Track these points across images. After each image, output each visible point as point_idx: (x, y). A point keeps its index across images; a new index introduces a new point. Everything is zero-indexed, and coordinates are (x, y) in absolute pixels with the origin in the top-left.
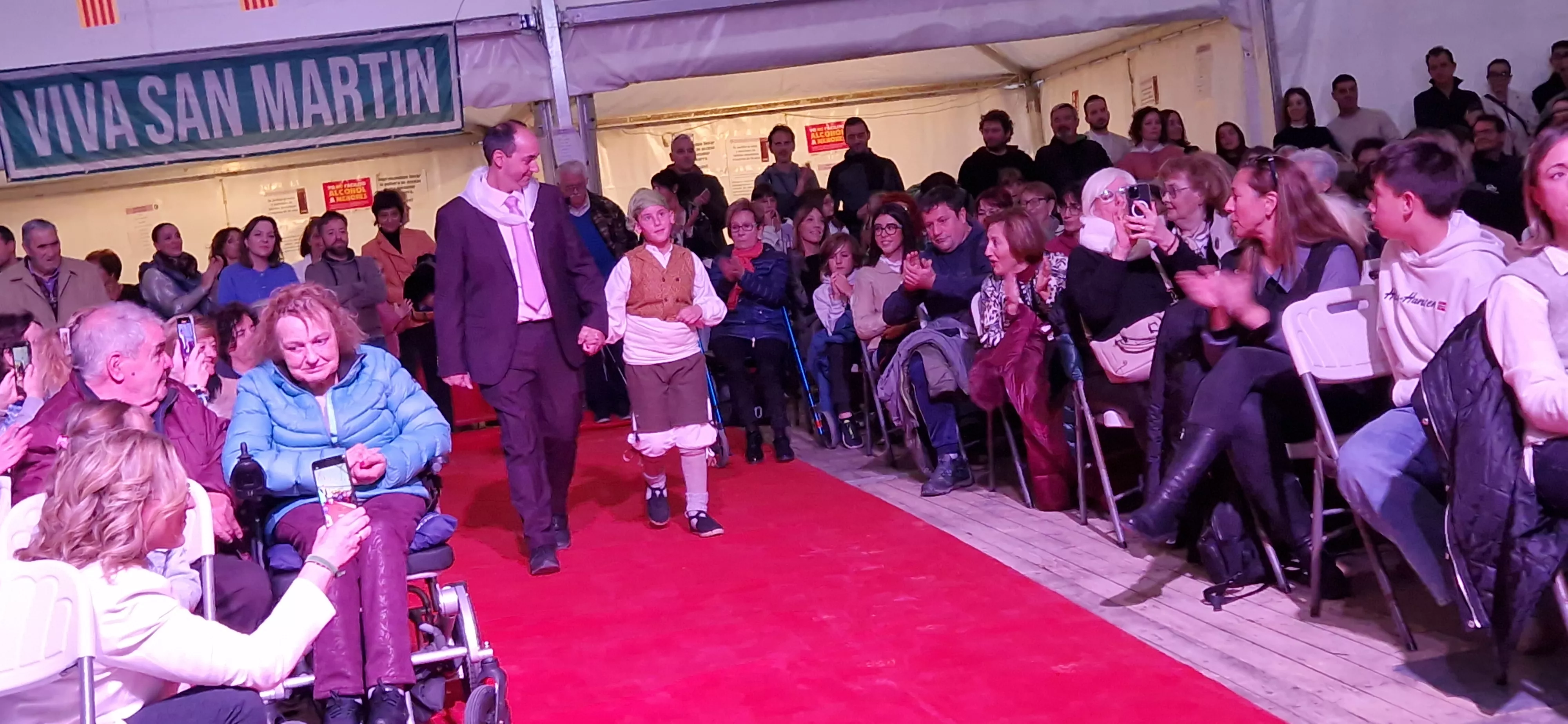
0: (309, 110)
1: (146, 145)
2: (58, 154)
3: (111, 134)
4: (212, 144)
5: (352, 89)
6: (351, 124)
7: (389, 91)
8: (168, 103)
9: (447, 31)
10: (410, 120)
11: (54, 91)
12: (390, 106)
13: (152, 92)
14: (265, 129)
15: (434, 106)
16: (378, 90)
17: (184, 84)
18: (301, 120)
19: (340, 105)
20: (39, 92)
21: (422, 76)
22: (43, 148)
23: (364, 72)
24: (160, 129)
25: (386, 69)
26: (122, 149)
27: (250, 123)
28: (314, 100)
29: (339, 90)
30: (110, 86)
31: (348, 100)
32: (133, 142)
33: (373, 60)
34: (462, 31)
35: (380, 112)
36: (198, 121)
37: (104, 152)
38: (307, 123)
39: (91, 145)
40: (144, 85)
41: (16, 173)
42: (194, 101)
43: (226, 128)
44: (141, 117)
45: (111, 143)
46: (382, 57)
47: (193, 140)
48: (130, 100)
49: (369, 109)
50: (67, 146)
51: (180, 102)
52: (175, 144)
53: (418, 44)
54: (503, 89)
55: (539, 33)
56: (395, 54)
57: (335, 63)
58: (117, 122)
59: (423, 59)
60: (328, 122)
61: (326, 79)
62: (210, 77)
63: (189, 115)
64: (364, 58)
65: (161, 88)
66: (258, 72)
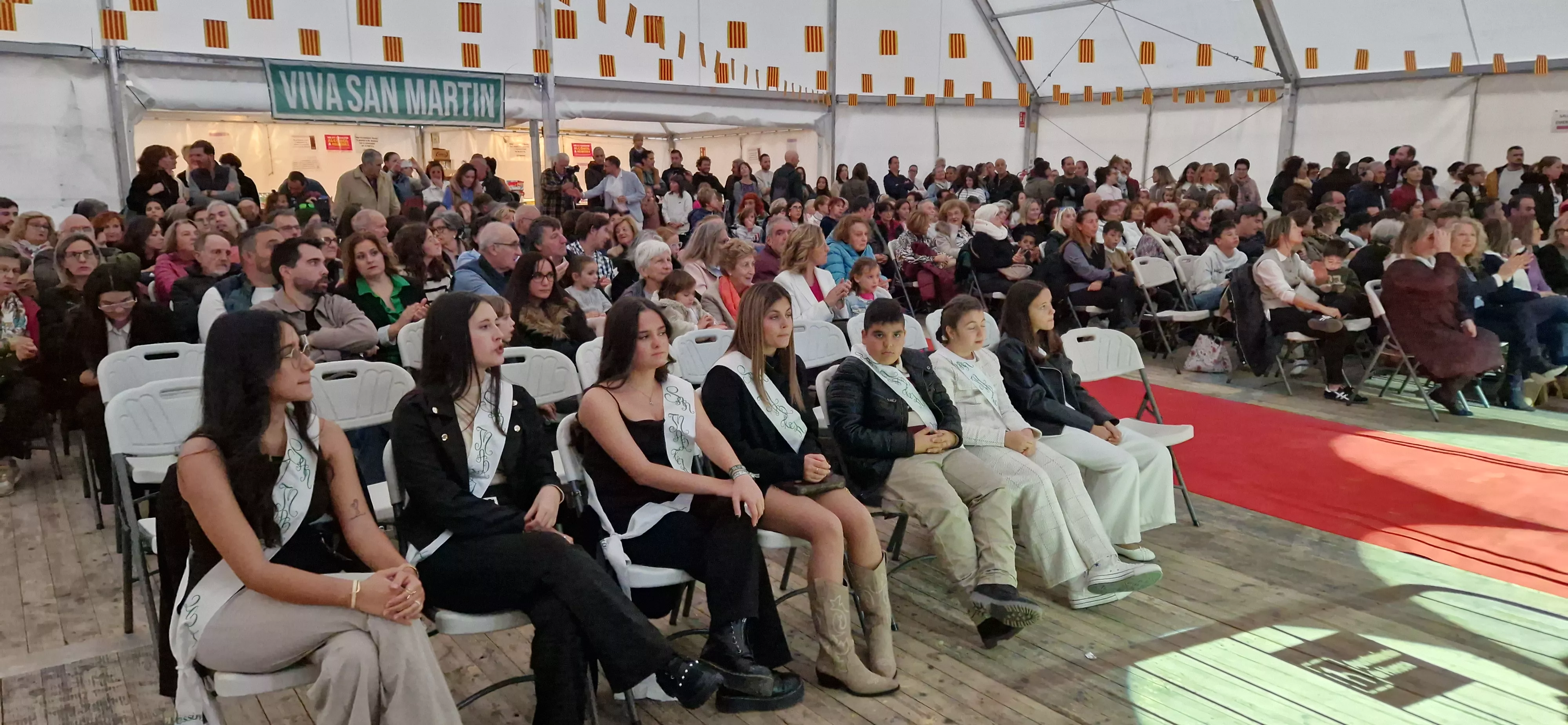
0: (432, 106)
1: (347, 111)
2: (300, 109)
3: (330, 102)
4: (382, 116)
5: (453, 99)
6: (451, 117)
7: (471, 103)
8: (361, 89)
9: (501, 78)
10: (480, 118)
11: (301, 75)
12: (471, 111)
13: (353, 83)
14: (409, 112)
15: (491, 114)
16: (466, 102)
18: (427, 111)
19: (447, 106)
20: (293, 74)
21: (487, 97)
22: (293, 104)
24: (355, 104)
26: (334, 111)
27: (402, 108)
29: (448, 99)
30: (331, 77)
31: (451, 104)
33: (465, 86)
34: (509, 79)
35: (465, 113)
36: (376, 103)
37: (324, 111)
39: (318, 107)
40: (349, 79)
41: (277, 115)
42: (375, 92)
43: (390, 109)
44: (346, 95)
45: (329, 107)
46: (469, 85)
47: (372, 113)
48: (341, 85)
50: (306, 105)
51: (368, 90)
52: (363, 114)
53: (487, 82)
56: (476, 85)
57: (447, 84)
58: (333, 96)
59: (488, 89)
62: (384, 80)
63: (372, 98)
65: (358, 83)
66: (408, 82)
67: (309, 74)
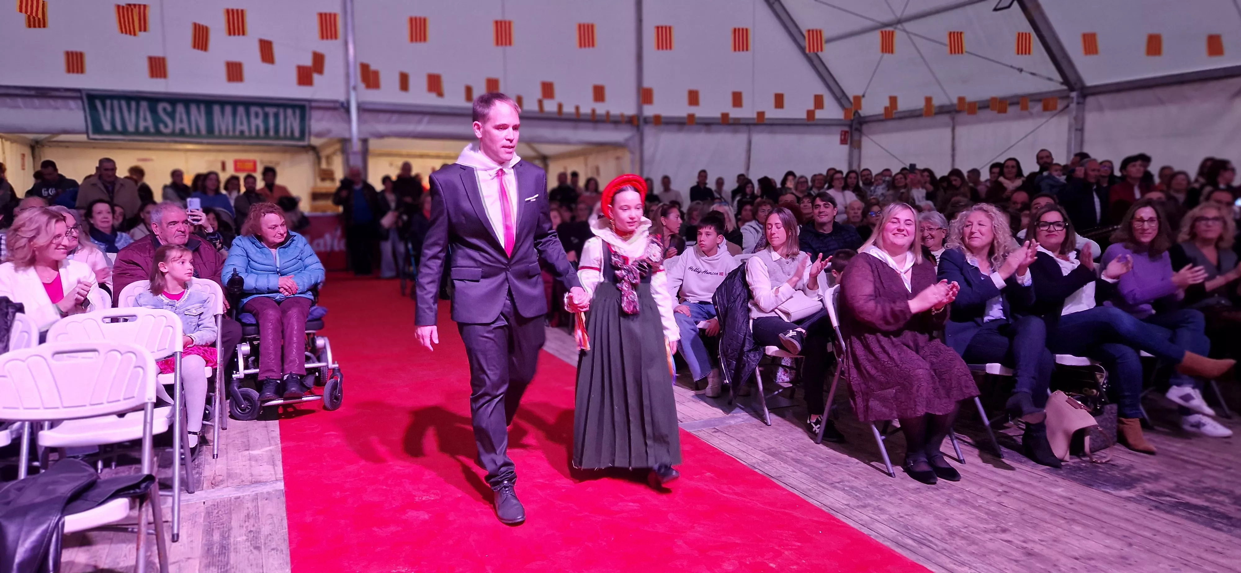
0: (239, 127)
1: (158, 132)
2: (114, 131)
3: (142, 125)
4: (191, 136)
5: (259, 122)
6: (258, 136)
7: (277, 125)
8: (172, 115)
9: (307, 103)
10: (285, 138)
11: (116, 103)
12: (277, 130)
13: (165, 110)
14: (217, 132)
15: (297, 134)
16: (272, 124)
17: (180, 108)
18: (234, 132)
19: (254, 128)
20: (108, 102)
21: (293, 121)
22: (107, 127)
23: (266, 116)
24: (166, 126)
25: (276, 116)
26: (146, 132)
27: (210, 130)
28: (242, 124)
29: (255, 122)
30: (144, 104)
31: (258, 126)
32: (152, 130)
33: (271, 111)
34: (314, 104)
35: (272, 133)
36: (185, 126)
37: (137, 132)
38: (237, 133)
39: (131, 128)
40: (160, 107)
41: (92, 136)
42: (184, 117)
43: (198, 130)
44: (157, 120)
45: (141, 129)
46: (275, 110)
47: (182, 133)
48: (153, 111)
49: (267, 131)
50: (119, 127)
51: (178, 115)
52: (173, 134)
53: (292, 106)
54: (329, 132)
55: (348, 110)
56: (281, 110)
57: (253, 110)
58: (145, 120)
59: (294, 113)
60: (247, 133)
61: (248, 115)
62: (193, 109)
63: (182, 121)
64: (267, 109)
65: (169, 108)
66: (216, 109)
67: (123, 102)
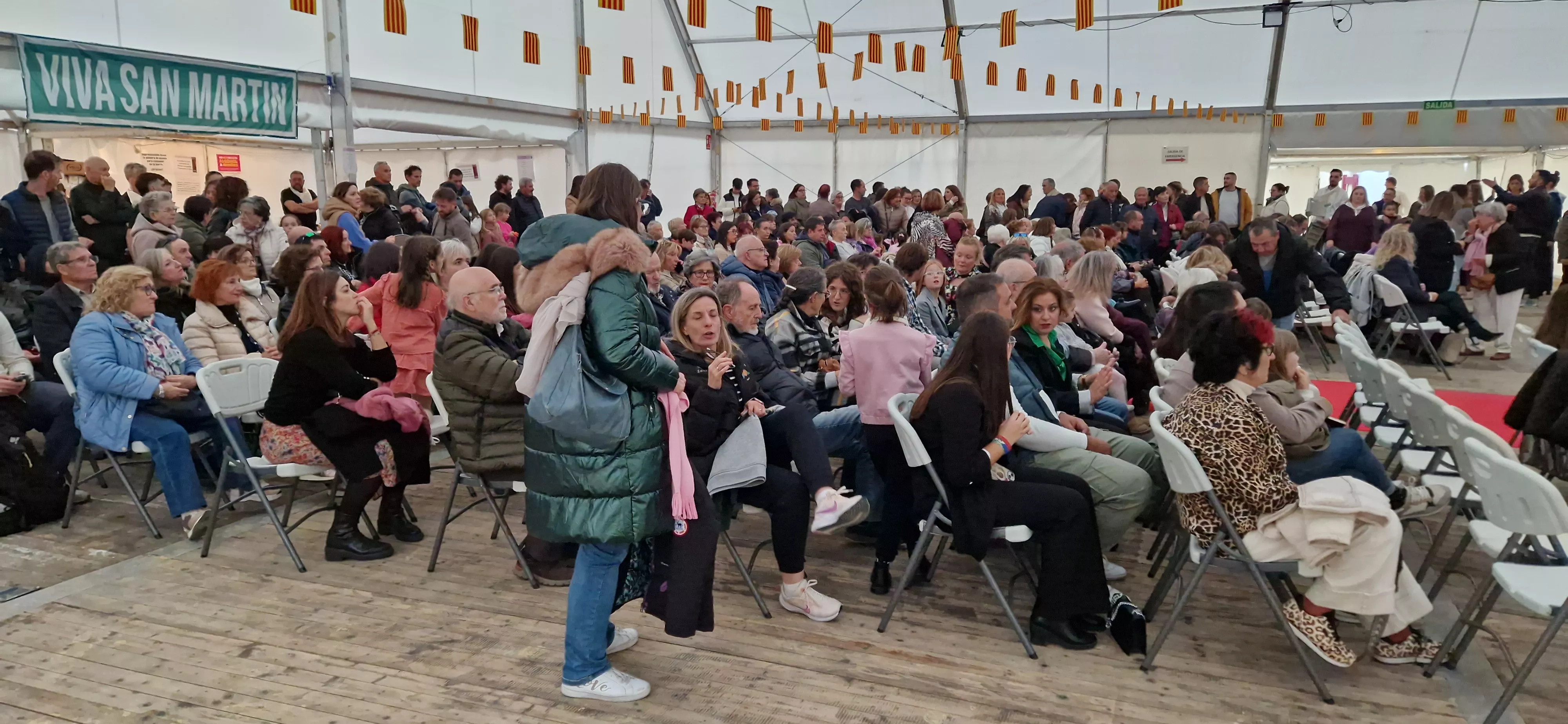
0: (218, 108)
1: (120, 111)
2: (63, 107)
3: (99, 99)
6: (239, 122)
7: (261, 106)
8: (137, 83)
9: (293, 77)
10: (270, 125)
11: (64, 59)
12: (261, 114)
13: (129, 75)
14: (191, 116)
16: (255, 104)
17: (148, 72)
18: (212, 114)
19: (234, 109)
21: (279, 99)
22: (53, 100)
23: (249, 90)
24: (131, 102)
26: (105, 112)
27: (184, 110)
28: (221, 103)
30: (101, 64)
32: (112, 106)
33: (255, 84)
34: (299, 78)
36: (154, 102)
37: (93, 111)
38: (215, 117)
39: (85, 104)
42: (153, 87)
43: (170, 108)
44: (119, 90)
45: (99, 106)
47: (150, 115)
48: (114, 76)
49: (249, 116)
50: (69, 102)
52: (138, 115)
53: (279, 80)
56: (266, 85)
57: (235, 82)
58: (103, 90)
59: (280, 92)
60: (227, 118)
61: (229, 90)
63: (149, 96)
64: (250, 83)
65: (134, 73)
66: (193, 77)
67: (75, 60)
